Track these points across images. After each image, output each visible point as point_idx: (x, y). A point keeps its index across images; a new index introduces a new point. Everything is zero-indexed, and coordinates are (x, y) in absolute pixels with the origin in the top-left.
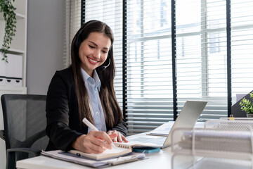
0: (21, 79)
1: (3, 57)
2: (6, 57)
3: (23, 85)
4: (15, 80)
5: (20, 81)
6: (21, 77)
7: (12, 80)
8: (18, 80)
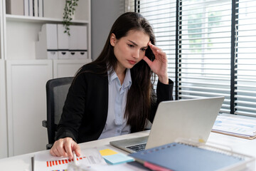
0: (86, 51)
1: (65, 30)
2: (68, 29)
3: (88, 57)
4: (79, 52)
5: (86, 53)
6: (86, 49)
7: (76, 52)
8: (82, 52)
